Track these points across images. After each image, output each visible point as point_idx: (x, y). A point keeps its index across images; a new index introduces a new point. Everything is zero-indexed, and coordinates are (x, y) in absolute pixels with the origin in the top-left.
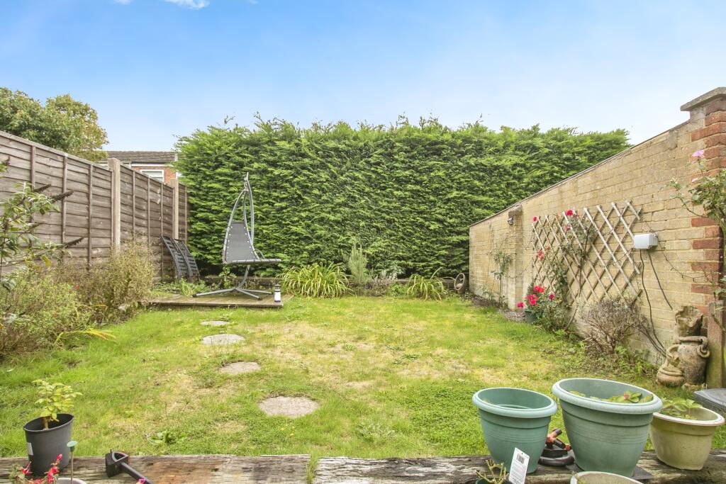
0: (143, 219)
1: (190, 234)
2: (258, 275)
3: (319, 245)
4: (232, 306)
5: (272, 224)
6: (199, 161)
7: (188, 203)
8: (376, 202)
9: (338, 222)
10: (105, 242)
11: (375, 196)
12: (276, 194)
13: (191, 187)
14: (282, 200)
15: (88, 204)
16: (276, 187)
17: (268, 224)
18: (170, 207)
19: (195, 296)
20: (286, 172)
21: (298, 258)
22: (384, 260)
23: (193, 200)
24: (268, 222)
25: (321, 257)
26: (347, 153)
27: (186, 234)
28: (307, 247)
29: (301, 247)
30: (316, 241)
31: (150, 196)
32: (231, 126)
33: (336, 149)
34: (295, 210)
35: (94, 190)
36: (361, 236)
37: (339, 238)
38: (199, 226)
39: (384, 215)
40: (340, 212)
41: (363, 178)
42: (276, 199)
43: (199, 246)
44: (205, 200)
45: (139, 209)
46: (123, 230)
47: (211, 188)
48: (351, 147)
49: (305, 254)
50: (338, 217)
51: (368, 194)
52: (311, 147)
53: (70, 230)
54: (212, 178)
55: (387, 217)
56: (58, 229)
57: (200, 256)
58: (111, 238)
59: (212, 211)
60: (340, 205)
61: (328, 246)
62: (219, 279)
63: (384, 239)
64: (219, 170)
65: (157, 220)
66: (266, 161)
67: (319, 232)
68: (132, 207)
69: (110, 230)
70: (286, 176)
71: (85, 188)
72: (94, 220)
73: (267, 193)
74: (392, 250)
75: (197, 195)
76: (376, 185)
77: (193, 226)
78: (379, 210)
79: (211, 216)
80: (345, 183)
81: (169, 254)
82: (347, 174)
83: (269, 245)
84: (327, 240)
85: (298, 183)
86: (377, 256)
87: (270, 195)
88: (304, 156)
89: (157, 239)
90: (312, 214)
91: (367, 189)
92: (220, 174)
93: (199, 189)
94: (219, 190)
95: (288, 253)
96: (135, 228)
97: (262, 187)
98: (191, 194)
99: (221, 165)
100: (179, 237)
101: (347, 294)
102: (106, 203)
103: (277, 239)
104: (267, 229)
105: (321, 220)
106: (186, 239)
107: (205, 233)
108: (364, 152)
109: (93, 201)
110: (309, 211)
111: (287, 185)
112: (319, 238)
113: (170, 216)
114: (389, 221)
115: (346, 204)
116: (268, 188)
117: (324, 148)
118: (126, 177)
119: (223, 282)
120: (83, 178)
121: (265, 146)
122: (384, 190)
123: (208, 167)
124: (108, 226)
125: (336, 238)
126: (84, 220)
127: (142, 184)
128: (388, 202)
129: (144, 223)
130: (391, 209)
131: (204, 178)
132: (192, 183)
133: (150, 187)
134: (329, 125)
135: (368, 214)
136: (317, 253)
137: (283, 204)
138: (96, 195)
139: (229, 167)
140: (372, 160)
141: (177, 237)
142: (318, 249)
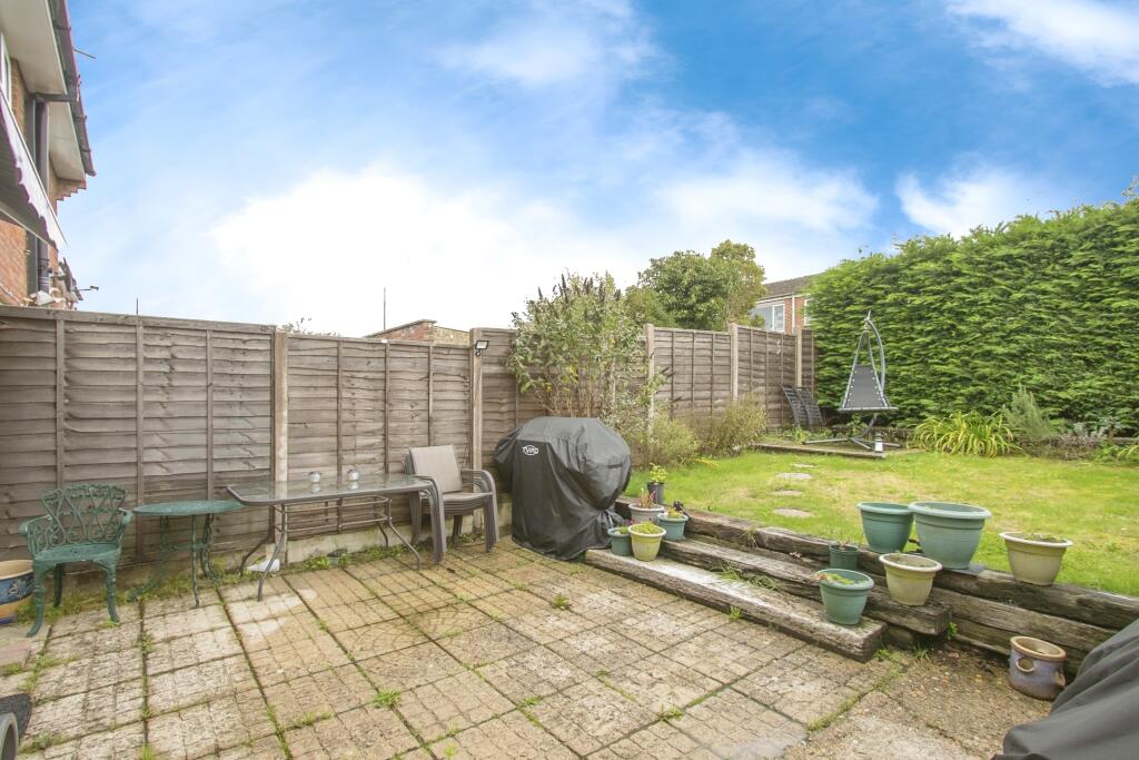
0: (761, 371)
1: (817, 381)
2: (894, 426)
3: (982, 388)
4: (830, 454)
5: (914, 363)
6: (828, 301)
7: (816, 348)
8: (1082, 321)
9: (1013, 356)
10: (725, 393)
11: (1080, 313)
12: (919, 327)
13: (819, 331)
14: (929, 333)
15: (712, 365)
16: (921, 318)
17: (910, 364)
18: (793, 355)
19: (804, 443)
20: (930, 299)
21: (950, 404)
22: (1102, 407)
23: (821, 344)
24: (909, 362)
25: (987, 403)
26: (1028, 258)
27: (813, 380)
28: (962, 391)
29: (954, 391)
30: (978, 382)
31: (770, 348)
32: (866, 255)
33: (1008, 258)
34: (946, 344)
35: (716, 353)
36: (1056, 374)
37: (1015, 377)
38: (827, 372)
39: (1099, 339)
40: (1017, 342)
41: (1058, 289)
42: (920, 333)
43: (828, 392)
44: (836, 343)
45: (757, 362)
46: (740, 382)
47: (840, 329)
48: (1035, 248)
49: (960, 400)
50: (1014, 349)
51: (1067, 311)
52: (969, 261)
53: (698, 386)
54: (842, 317)
55: (1107, 341)
56: (689, 386)
57: (829, 403)
58: (730, 391)
59: (842, 355)
60: (1017, 332)
61: (998, 389)
62: (847, 429)
63: (1101, 375)
64: (848, 309)
65: (777, 370)
66: (905, 290)
67: (981, 371)
68: (750, 361)
69: (730, 384)
70: (931, 304)
71: (709, 353)
72: (716, 377)
73: (907, 327)
74: (1120, 393)
75: (827, 338)
76: (1084, 297)
77: (821, 372)
78: (1090, 333)
79: (840, 359)
80: (1026, 300)
81: (786, 401)
82: (1028, 287)
83: (910, 390)
84: (996, 380)
85: (950, 310)
86: (1086, 401)
87: (912, 329)
88: (958, 274)
89: (776, 389)
90: (971, 348)
91: (1064, 305)
92: (852, 313)
93: (829, 332)
94: (850, 330)
95: (937, 399)
96: (754, 380)
97: (902, 321)
98: (820, 338)
99: (851, 302)
100: (803, 383)
101: (1011, 453)
102: (726, 362)
103: (920, 382)
104: (907, 371)
105: (988, 355)
106: (812, 386)
107: (835, 378)
108: (1060, 251)
109: (715, 362)
110: (967, 343)
111: (934, 315)
112: (983, 378)
113: (793, 364)
114: (1112, 348)
115: (1028, 329)
116: (911, 320)
117: (991, 259)
118: (744, 336)
119: (852, 432)
120: (708, 346)
121: (904, 271)
122: (1097, 302)
123: (838, 306)
124: (727, 381)
125: (1010, 377)
126: (708, 378)
127: (762, 339)
128: (1108, 318)
129: (762, 374)
130: (1114, 329)
131: (834, 319)
132: (820, 326)
133: (769, 340)
134: (1000, 225)
135: (1068, 341)
136: (981, 399)
137: (928, 339)
138: (718, 357)
139: (861, 304)
140: (1072, 261)
141: (800, 385)
142: (982, 393)
